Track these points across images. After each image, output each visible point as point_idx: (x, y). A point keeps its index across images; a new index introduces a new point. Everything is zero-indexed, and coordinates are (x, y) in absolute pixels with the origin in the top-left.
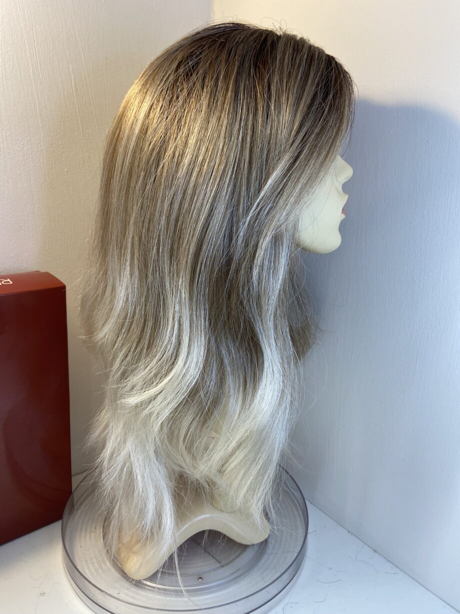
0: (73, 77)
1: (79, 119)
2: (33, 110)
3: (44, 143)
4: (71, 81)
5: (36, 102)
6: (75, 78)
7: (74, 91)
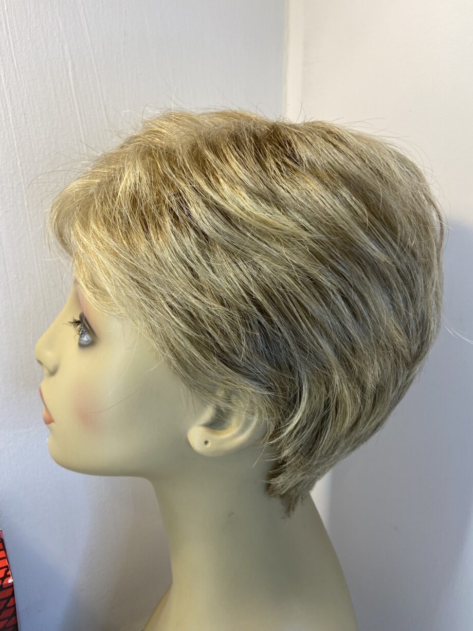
0: (70, 64)
1: (82, 132)
3: (23, 173)
4: (67, 71)
5: (9, 106)
6: (73, 66)
7: (72, 87)
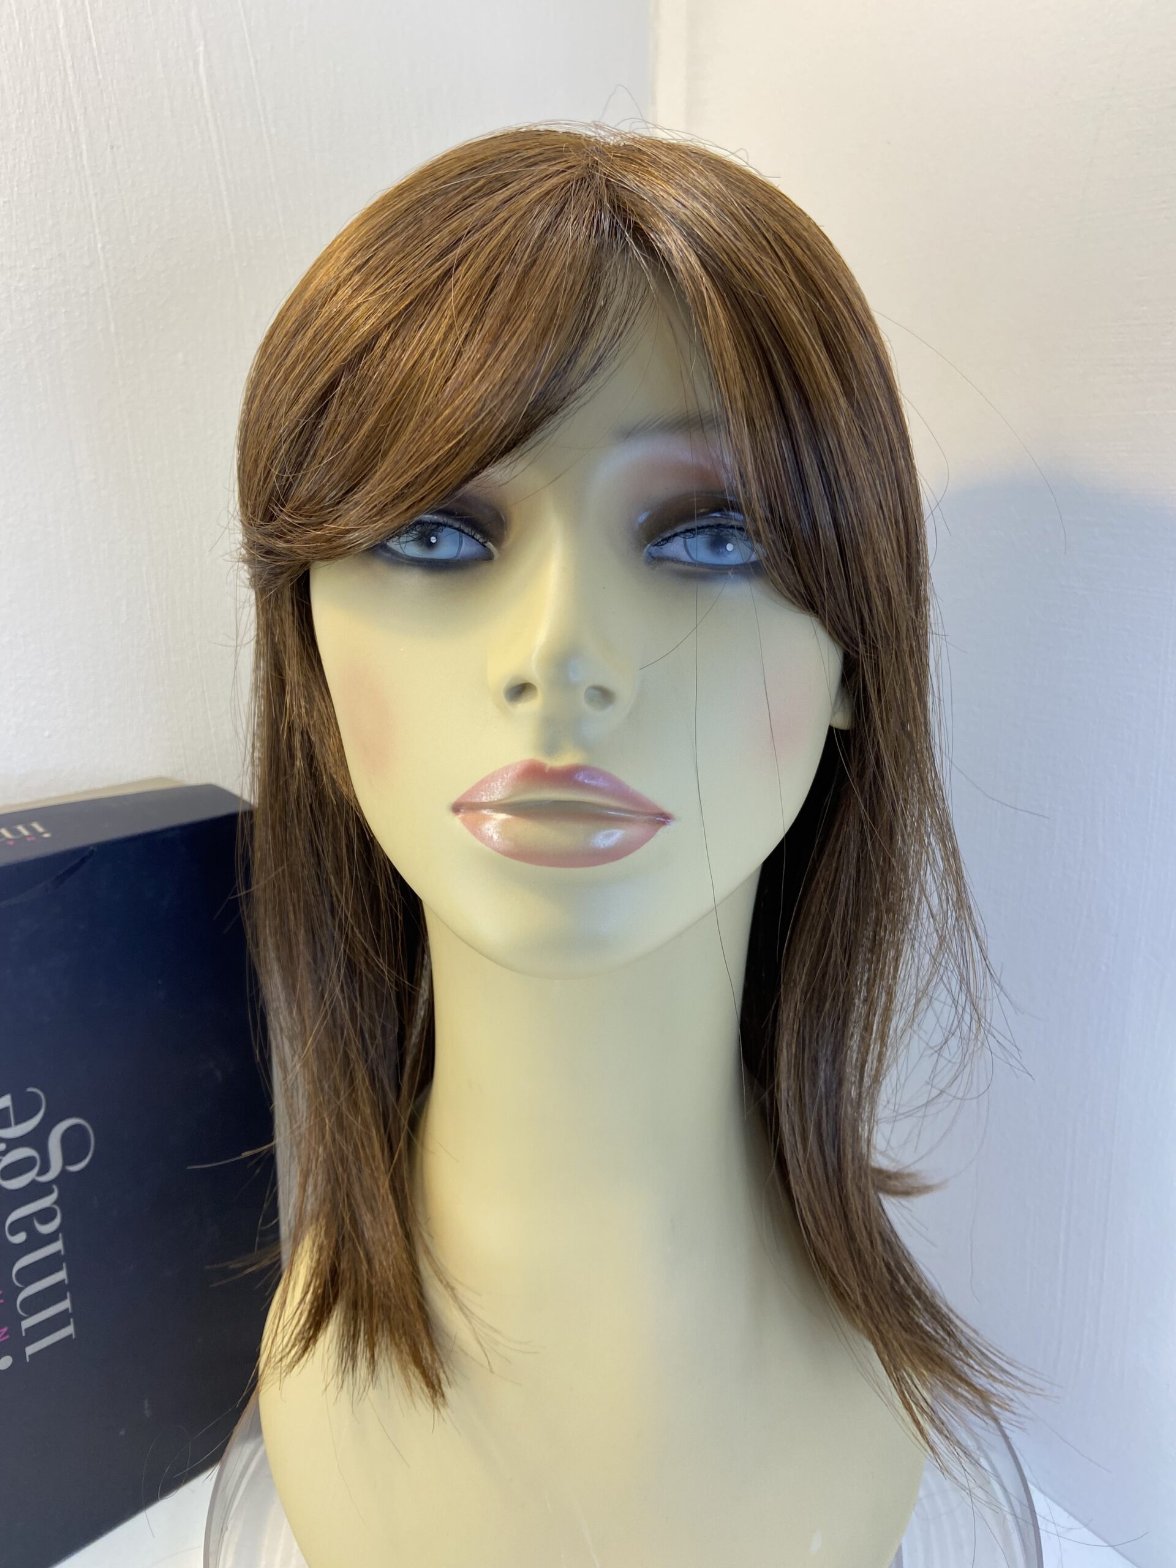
1: (223, 188)
2: (70, 156)
4: (196, 63)
5: (81, 128)
6: (208, 53)
